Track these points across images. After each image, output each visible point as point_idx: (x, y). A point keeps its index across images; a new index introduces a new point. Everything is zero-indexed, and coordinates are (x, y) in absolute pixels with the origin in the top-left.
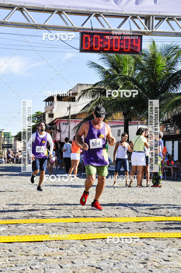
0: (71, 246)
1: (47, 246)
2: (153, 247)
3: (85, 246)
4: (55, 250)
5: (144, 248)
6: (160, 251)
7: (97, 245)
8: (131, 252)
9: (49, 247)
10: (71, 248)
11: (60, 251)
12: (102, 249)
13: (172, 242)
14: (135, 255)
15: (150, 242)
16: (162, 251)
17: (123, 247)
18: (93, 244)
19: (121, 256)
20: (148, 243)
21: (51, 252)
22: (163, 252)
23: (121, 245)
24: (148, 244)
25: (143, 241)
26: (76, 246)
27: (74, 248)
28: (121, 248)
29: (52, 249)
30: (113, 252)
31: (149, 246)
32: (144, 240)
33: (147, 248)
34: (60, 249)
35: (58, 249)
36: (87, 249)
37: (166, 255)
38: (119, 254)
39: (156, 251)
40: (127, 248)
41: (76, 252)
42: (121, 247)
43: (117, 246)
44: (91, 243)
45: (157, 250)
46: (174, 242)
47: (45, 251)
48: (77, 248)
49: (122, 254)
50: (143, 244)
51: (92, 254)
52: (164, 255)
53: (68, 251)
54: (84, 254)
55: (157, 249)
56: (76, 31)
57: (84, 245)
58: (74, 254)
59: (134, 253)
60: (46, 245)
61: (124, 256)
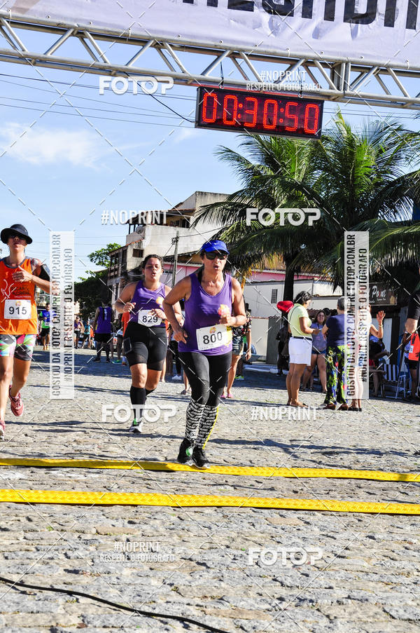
0: (153, 517)
1: (104, 515)
2: (316, 529)
3: (181, 519)
4: (119, 524)
5: (299, 530)
6: (330, 537)
7: (205, 518)
8: (272, 537)
9: (107, 518)
10: (152, 522)
11: (130, 526)
12: (214, 527)
13: (357, 521)
14: (279, 542)
15: (312, 518)
16: (333, 537)
17: (257, 526)
18: (196, 516)
19: (251, 542)
20: (308, 521)
21: (111, 526)
22: (335, 539)
23: (253, 521)
24: (308, 523)
25: (299, 516)
26: (162, 518)
27: (157, 522)
28: (252, 527)
29: (114, 522)
30: (234, 535)
31: (309, 526)
32: (301, 514)
33: (305, 529)
34: (130, 522)
35: (126, 521)
36: (183, 525)
37: (340, 545)
38: (246, 540)
39: (321, 537)
40: (264, 527)
41: (162, 529)
42: (253, 525)
43: (246, 524)
44: (193, 514)
45: (323, 535)
46: (359, 520)
47: (98, 525)
48: (163, 523)
49: (253, 539)
50: (298, 522)
51: (192, 535)
52: (337, 544)
53: (145, 527)
54: (175, 535)
55: (323, 533)
56: (191, 85)
57: (179, 517)
58: (155, 533)
59: (278, 539)
60: (102, 513)
61: (255, 542)
